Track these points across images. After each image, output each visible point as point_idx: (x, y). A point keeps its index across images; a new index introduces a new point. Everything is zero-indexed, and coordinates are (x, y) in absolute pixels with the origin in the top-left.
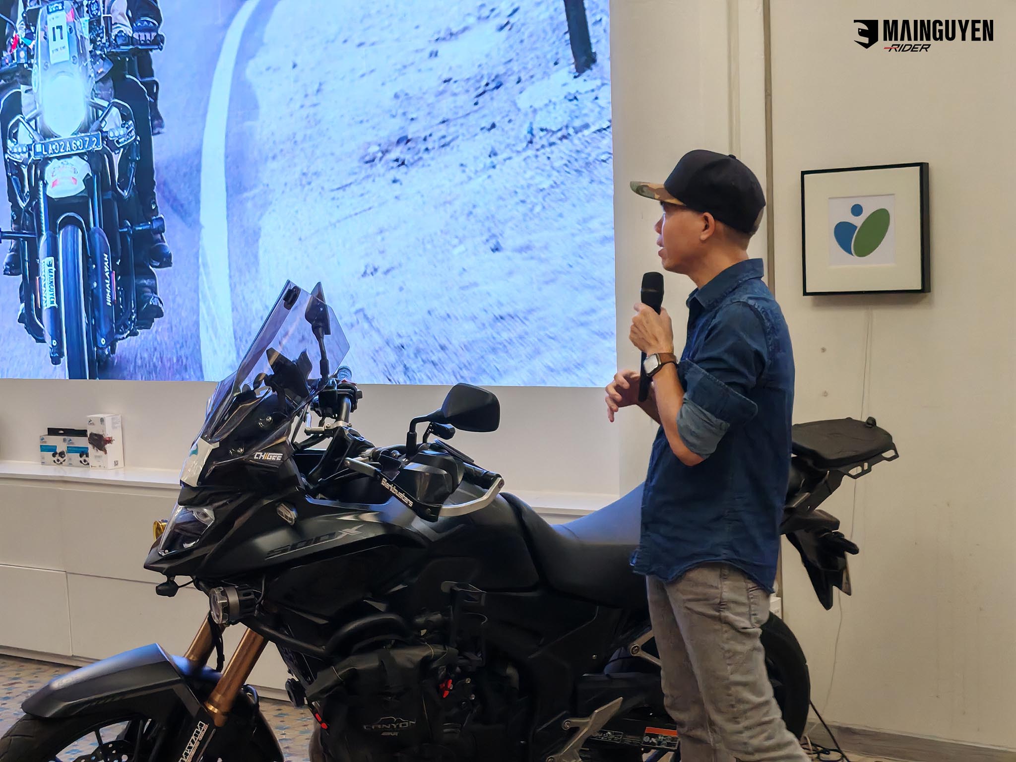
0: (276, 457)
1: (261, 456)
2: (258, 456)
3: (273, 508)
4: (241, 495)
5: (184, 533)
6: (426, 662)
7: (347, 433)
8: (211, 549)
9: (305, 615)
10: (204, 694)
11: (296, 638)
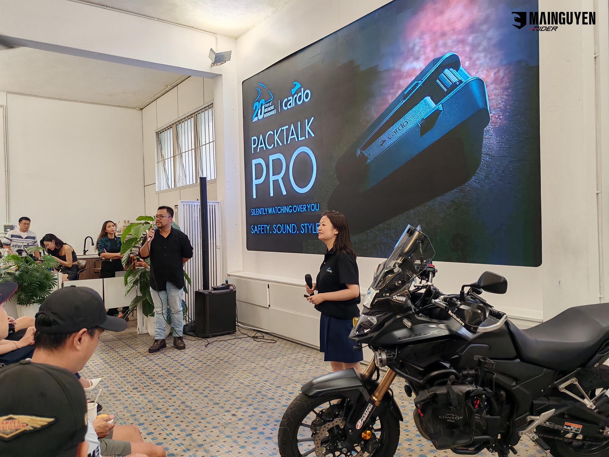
0: (403, 299)
1: (396, 298)
2: (395, 298)
3: (401, 320)
4: (388, 313)
5: (364, 326)
6: (468, 393)
7: (432, 288)
8: (375, 334)
9: (414, 366)
10: (371, 392)
11: (411, 376)
